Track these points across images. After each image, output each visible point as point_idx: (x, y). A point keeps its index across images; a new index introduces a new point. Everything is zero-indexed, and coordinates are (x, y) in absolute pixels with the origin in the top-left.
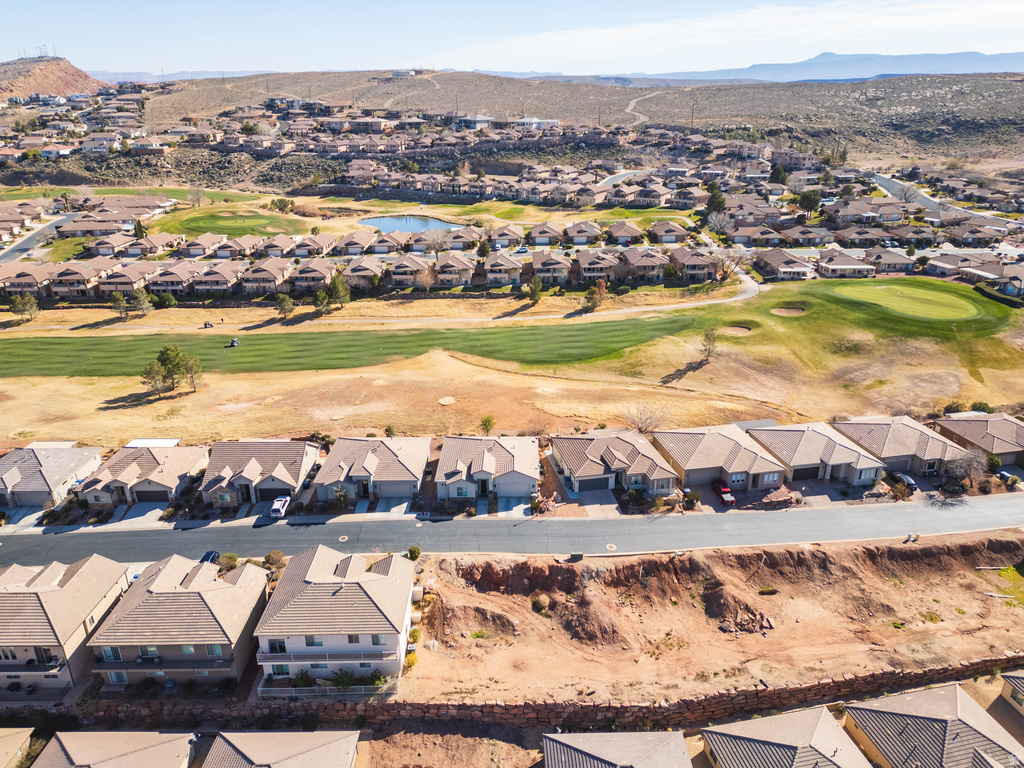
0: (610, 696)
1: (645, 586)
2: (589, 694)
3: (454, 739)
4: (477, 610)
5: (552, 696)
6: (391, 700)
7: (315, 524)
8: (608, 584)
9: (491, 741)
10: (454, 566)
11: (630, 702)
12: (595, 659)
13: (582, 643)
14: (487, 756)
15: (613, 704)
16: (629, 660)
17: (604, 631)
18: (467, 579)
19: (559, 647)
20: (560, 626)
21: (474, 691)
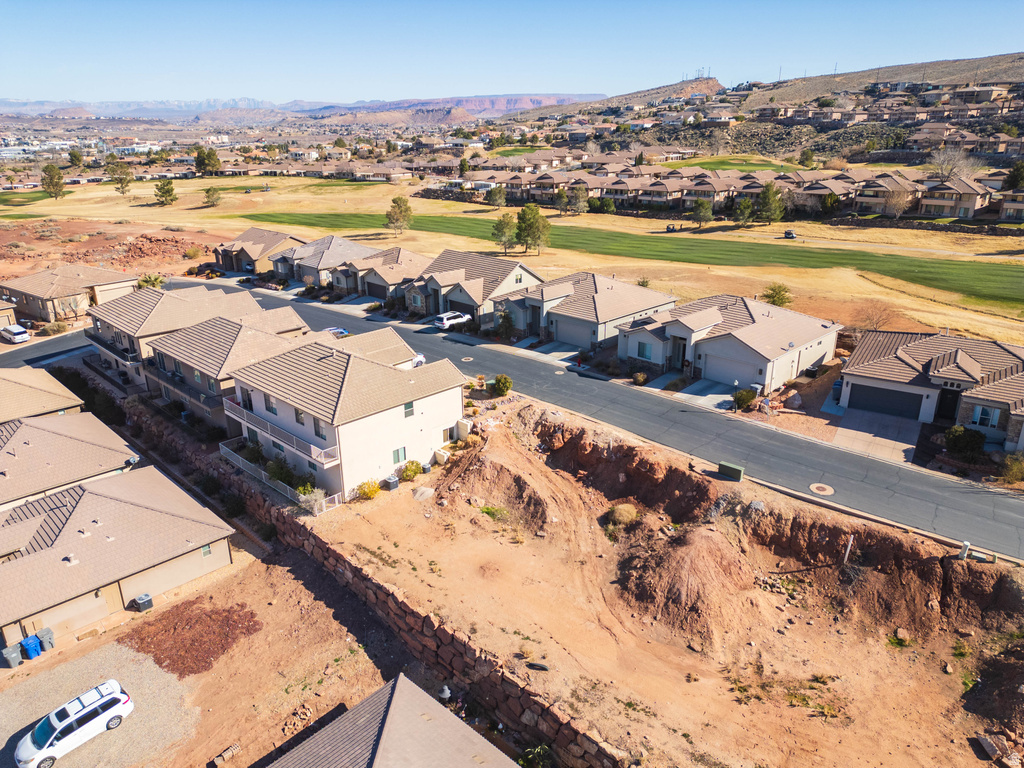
0: (566, 694)
1: (845, 580)
2: (531, 666)
3: (324, 611)
4: (518, 480)
5: (474, 631)
6: (302, 520)
7: (464, 343)
8: (759, 538)
9: (355, 645)
10: (537, 418)
11: (591, 726)
12: (617, 629)
13: (621, 596)
14: (328, 657)
15: (555, 710)
16: (679, 668)
17: (673, 597)
18: (543, 442)
19: (578, 582)
20: (616, 558)
21: (393, 564)
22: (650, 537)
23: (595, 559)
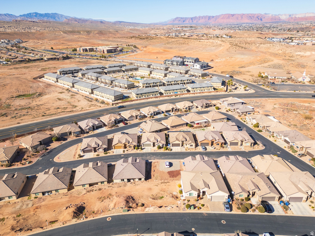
19: (137, 194)
20: (136, 200)
22: (133, 203)
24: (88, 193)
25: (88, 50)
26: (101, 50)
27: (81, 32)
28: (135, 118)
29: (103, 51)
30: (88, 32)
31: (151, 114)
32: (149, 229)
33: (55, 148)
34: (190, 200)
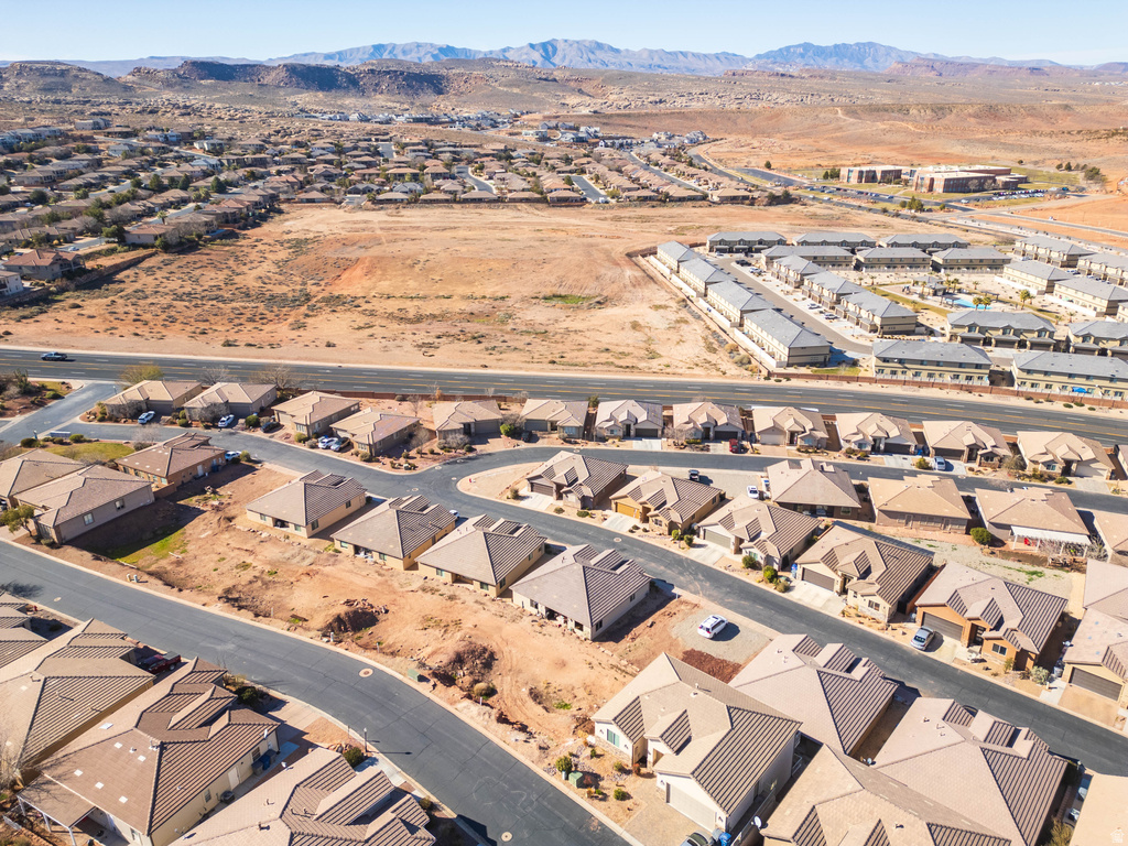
19: (514, 659)
20: (492, 672)
21: (613, 667)
22: (471, 673)
23: (504, 673)
24: (420, 592)
25: (879, 176)
26: (922, 179)
27: (913, 111)
28: (787, 441)
29: (928, 182)
30: (942, 109)
31: (861, 445)
32: (408, 753)
33: (490, 454)
34: (607, 757)
